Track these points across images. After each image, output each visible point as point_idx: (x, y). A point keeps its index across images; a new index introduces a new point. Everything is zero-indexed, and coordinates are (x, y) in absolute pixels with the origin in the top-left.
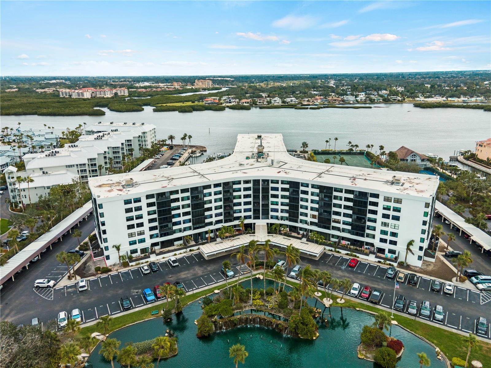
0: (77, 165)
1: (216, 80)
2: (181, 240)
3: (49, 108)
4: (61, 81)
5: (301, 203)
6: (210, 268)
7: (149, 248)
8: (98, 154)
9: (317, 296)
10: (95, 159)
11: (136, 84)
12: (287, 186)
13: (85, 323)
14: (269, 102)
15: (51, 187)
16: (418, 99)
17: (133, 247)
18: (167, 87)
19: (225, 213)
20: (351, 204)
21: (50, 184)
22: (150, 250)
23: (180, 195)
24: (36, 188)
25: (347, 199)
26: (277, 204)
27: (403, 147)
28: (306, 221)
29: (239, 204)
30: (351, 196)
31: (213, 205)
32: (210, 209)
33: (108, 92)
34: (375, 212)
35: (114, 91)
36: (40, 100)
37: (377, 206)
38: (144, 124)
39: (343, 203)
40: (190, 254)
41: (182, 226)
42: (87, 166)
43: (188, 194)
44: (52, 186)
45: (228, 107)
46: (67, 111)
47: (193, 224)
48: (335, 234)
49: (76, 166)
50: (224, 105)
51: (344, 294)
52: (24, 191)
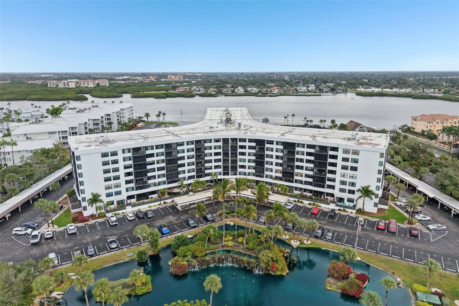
0: (59, 132)
1: (186, 75)
2: (156, 193)
3: (37, 95)
4: (50, 75)
5: (267, 159)
6: (183, 217)
7: (125, 200)
8: (79, 124)
9: (285, 239)
10: (75, 128)
11: (116, 78)
12: (254, 144)
13: (61, 265)
14: (233, 91)
15: (33, 151)
16: (359, 89)
17: (110, 199)
18: (144, 80)
19: (197, 170)
20: (312, 158)
21: (33, 148)
22: (126, 201)
23: (155, 151)
24: (19, 152)
25: (309, 154)
26: (244, 160)
27: (351, 121)
28: (271, 175)
29: (210, 161)
30: (312, 151)
31: (186, 161)
32: (183, 165)
33: (91, 83)
34: (334, 165)
35: (97, 82)
36: (31, 89)
37: (337, 159)
38: (122, 102)
39: (305, 157)
40: (164, 206)
41: (157, 180)
42: (68, 133)
43: (163, 150)
44: (35, 150)
45: (197, 95)
46: (54, 97)
47: (167, 179)
48: (298, 187)
49: (57, 133)
50: (194, 93)
51: (310, 237)
52: (9, 154)
